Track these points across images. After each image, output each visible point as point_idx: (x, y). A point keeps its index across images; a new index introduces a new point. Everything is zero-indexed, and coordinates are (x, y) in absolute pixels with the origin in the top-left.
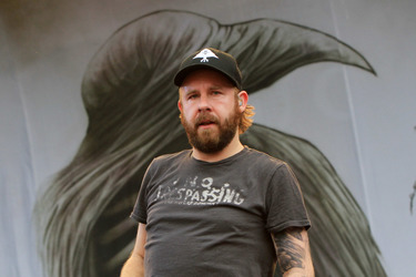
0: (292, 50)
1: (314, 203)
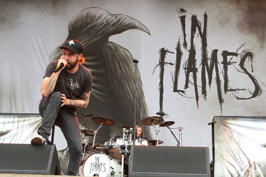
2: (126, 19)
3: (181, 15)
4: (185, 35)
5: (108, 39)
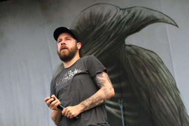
0: (147, 18)
1: (155, 75)
2: (143, 12)
5: (124, 42)
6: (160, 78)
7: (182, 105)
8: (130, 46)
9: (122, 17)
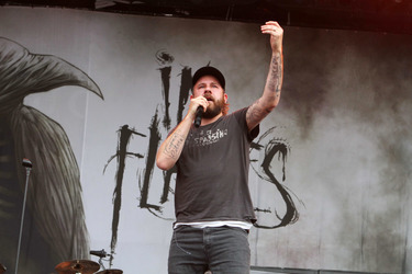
0: (63, 75)
2: (60, 65)
3: (164, 66)
4: (168, 104)
5: (22, 101)
6: (60, 164)
7: (81, 208)
8: (29, 108)
9: (28, 65)
